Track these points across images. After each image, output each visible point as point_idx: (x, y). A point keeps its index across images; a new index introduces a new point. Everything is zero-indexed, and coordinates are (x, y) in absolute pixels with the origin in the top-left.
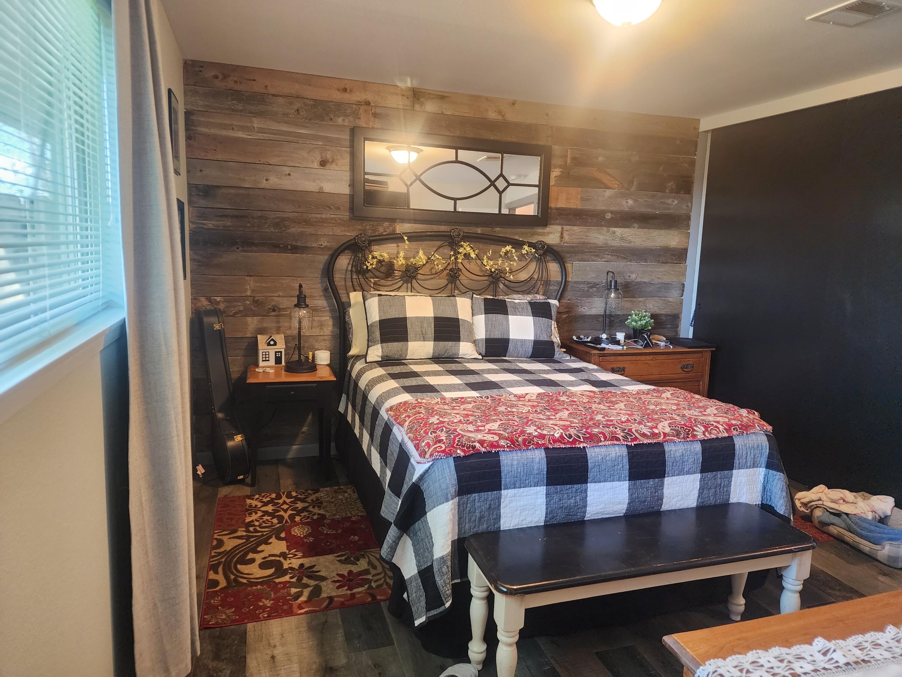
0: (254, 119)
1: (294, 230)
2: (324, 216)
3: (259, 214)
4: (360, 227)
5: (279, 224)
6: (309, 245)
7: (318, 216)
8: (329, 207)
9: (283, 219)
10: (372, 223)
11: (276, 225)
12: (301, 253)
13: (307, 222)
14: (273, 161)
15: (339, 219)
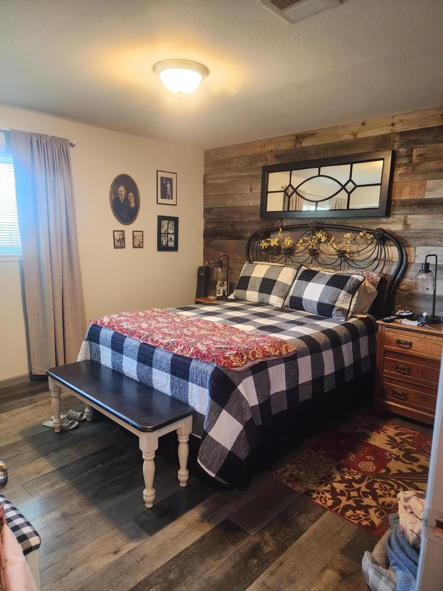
0: (226, 172)
1: (238, 228)
2: (250, 219)
3: (226, 220)
4: (265, 224)
5: (233, 225)
6: (244, 236)
7: (248, 219)
8: (252, 214)
9: (234, 222)
10: (271, 221)
11: (232, 225)
12: (240, 240)
13: (243, 223)
14: (231, 192)
15: (257, 220)
